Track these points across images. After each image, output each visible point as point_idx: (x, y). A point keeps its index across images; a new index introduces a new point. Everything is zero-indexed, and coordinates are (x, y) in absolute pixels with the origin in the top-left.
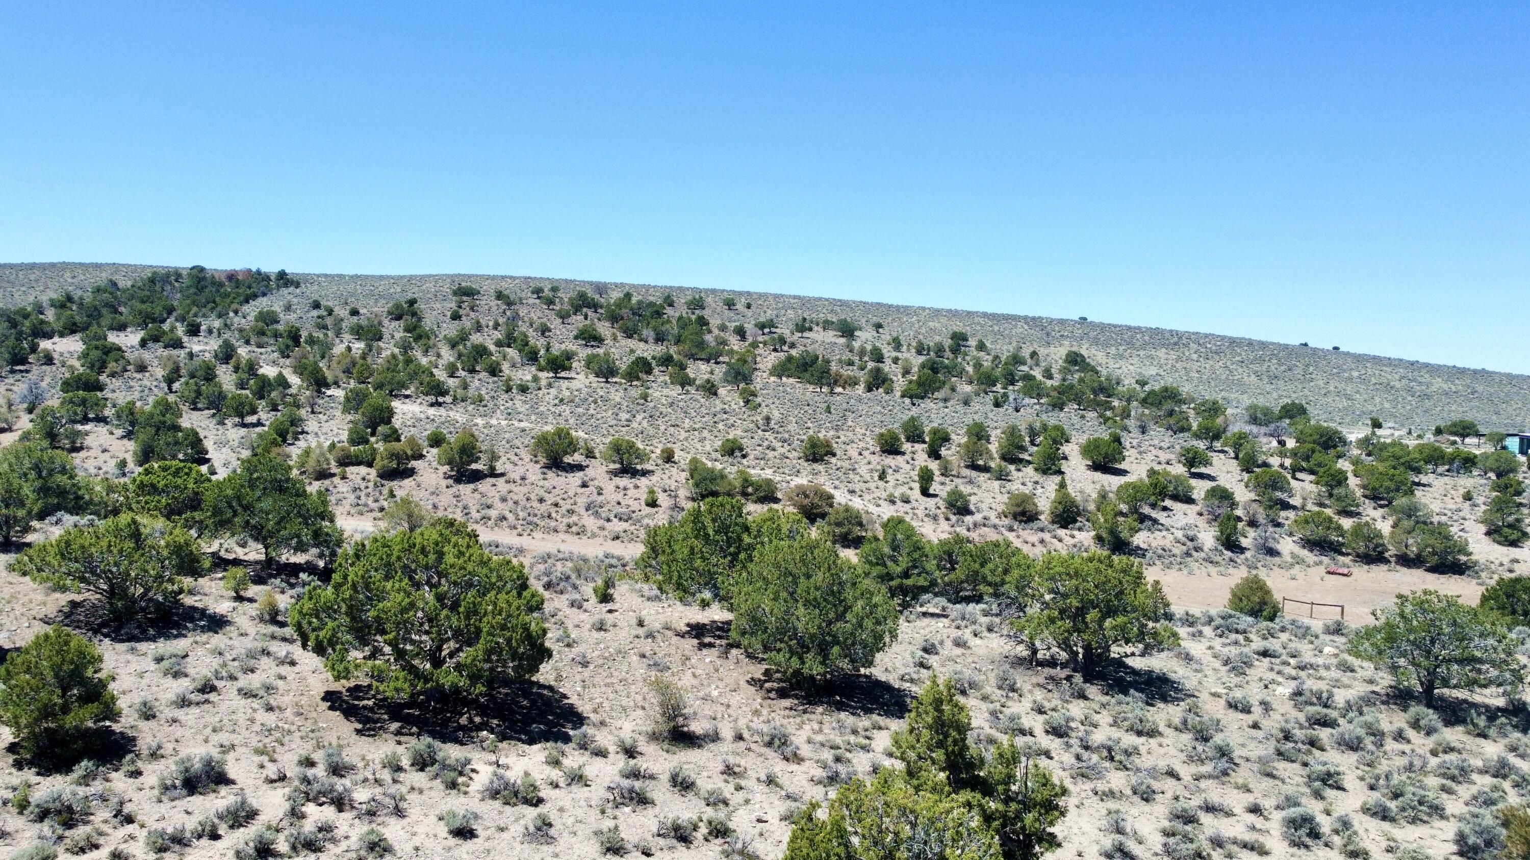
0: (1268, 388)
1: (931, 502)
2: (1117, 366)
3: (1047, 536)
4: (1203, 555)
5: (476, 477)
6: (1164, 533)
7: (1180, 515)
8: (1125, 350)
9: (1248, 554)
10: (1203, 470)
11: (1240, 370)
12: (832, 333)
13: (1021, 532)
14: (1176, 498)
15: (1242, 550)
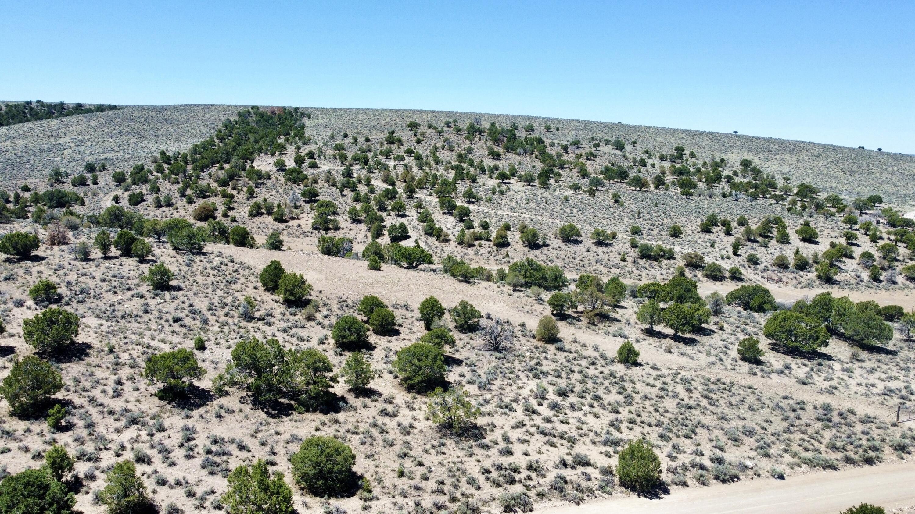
0: (851, 179)
1: (740, 259)
2: (766, 166)
3: (796, 275)
4: (864, 284)
5: (538, 247)
6: (846, 274)
7: (849, 265)
8: (768, 155)
9: (884, 283)
10: (854, 242)
11: (833, 167)
12: (610, 147)
13: (785, 274)
14: (846, 256)
15: (881, 282)
